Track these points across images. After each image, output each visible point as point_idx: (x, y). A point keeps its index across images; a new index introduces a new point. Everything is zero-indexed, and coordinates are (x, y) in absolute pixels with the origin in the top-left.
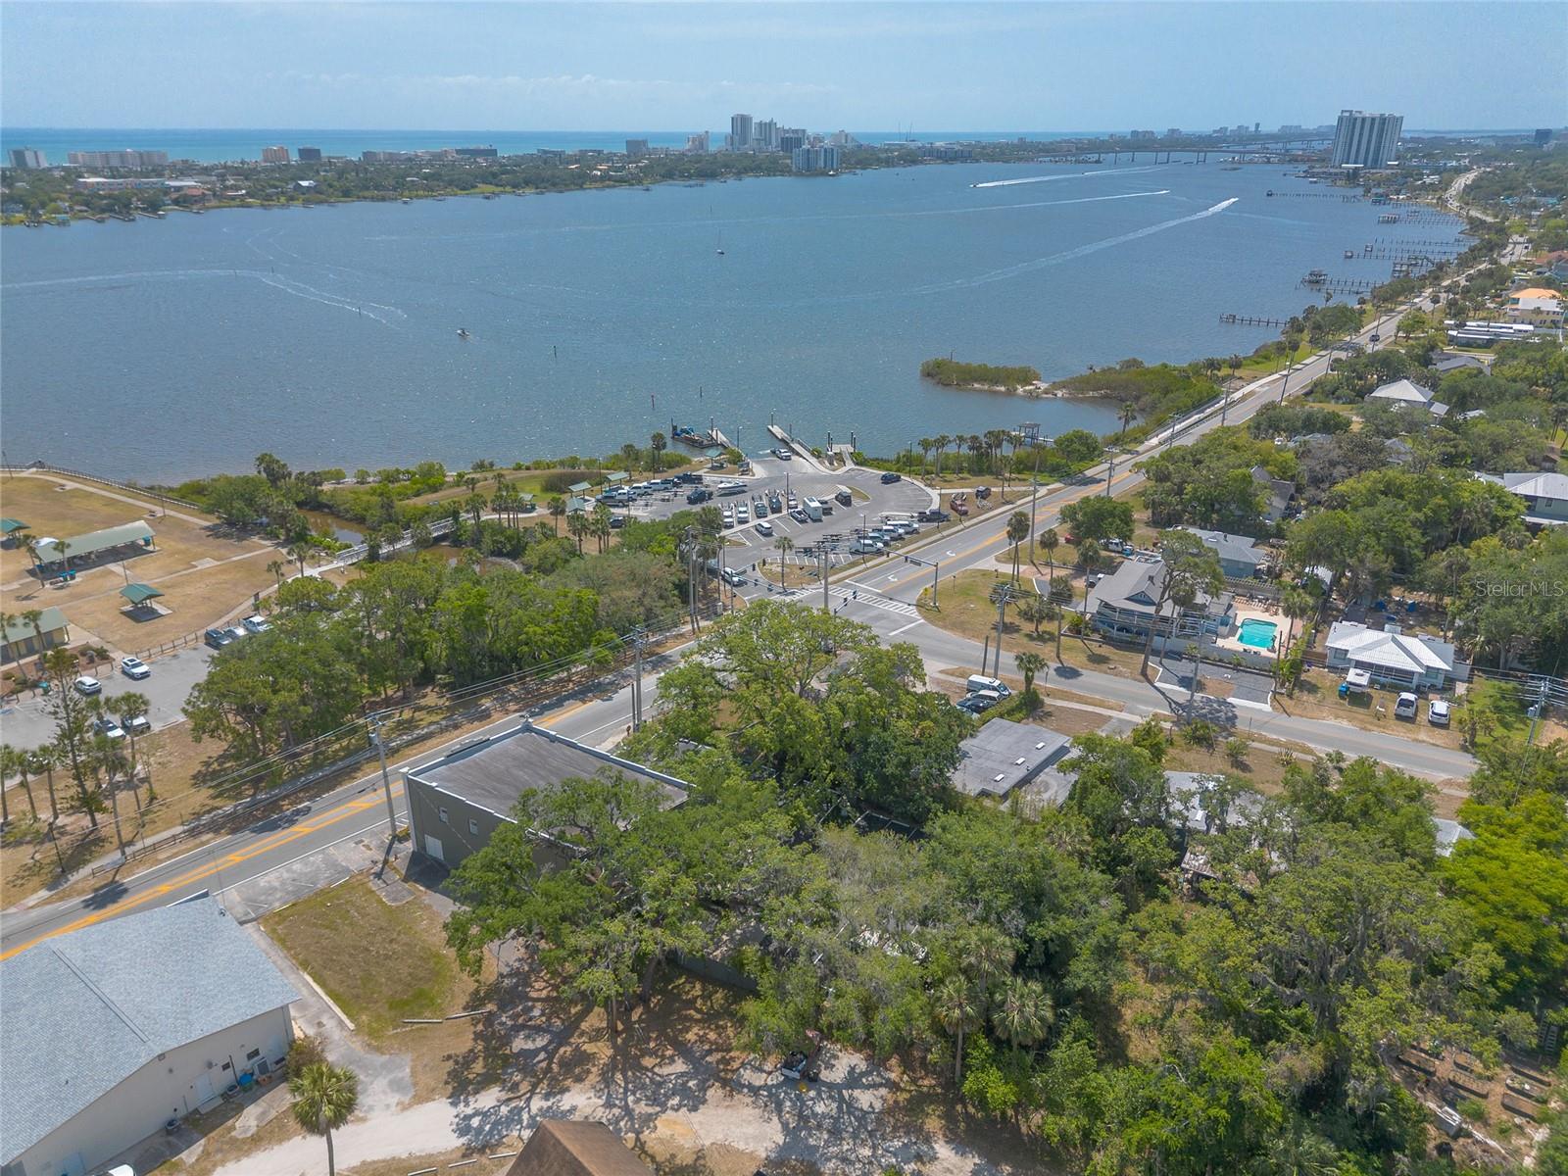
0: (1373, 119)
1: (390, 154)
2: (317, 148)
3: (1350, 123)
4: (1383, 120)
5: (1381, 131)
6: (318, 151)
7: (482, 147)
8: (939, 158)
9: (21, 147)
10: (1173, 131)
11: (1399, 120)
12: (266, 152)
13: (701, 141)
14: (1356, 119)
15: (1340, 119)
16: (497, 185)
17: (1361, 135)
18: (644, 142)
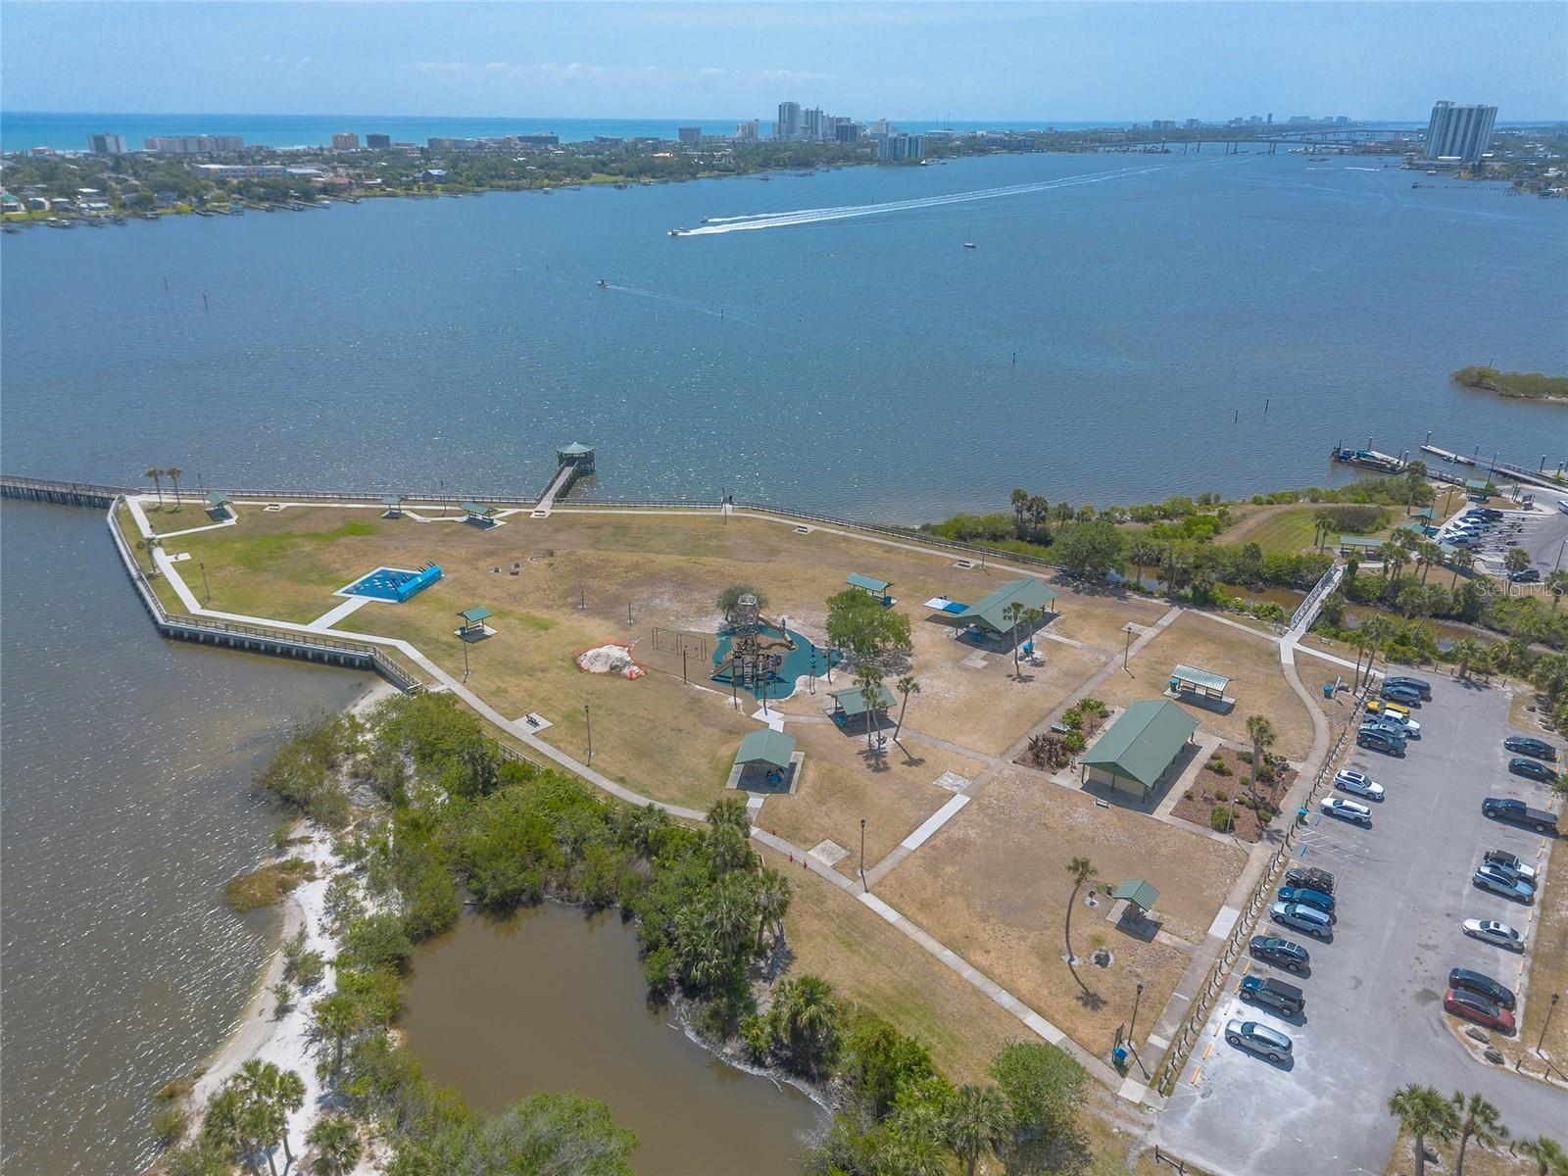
0: (1471, 110)
1: (455, 141)
2: (386, 134)
3: (1445, 115)
4: (1481, 110)
5: (1478, 122)
6: (388, 137)
7: (544, 134)
8: (1004, 147)
9: (100, 133)
10: (1192, 121)
11: (1494, 110)
12: (336, 139)
13: (751, 129)
14: (1452, 110)
15: (1435, 111)
16: (609, 174)
17: (1457, 126)
18: (698, 131)
